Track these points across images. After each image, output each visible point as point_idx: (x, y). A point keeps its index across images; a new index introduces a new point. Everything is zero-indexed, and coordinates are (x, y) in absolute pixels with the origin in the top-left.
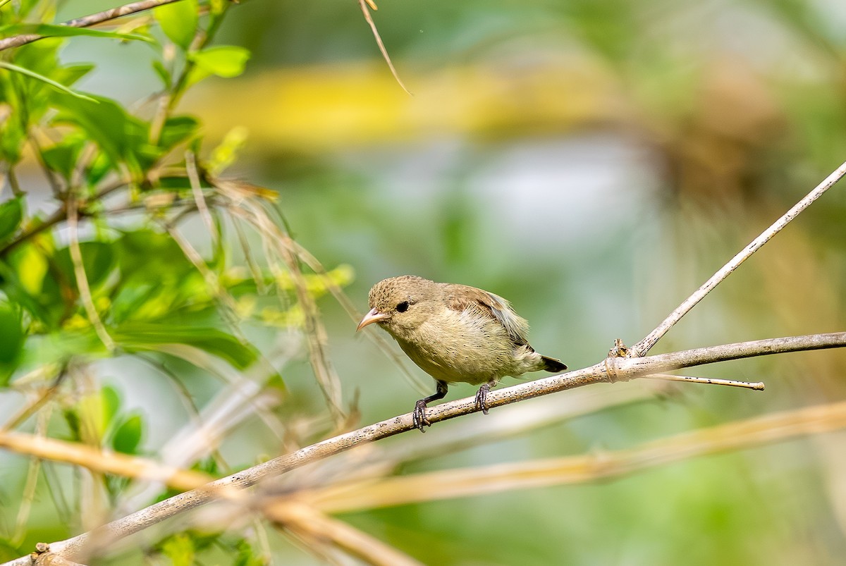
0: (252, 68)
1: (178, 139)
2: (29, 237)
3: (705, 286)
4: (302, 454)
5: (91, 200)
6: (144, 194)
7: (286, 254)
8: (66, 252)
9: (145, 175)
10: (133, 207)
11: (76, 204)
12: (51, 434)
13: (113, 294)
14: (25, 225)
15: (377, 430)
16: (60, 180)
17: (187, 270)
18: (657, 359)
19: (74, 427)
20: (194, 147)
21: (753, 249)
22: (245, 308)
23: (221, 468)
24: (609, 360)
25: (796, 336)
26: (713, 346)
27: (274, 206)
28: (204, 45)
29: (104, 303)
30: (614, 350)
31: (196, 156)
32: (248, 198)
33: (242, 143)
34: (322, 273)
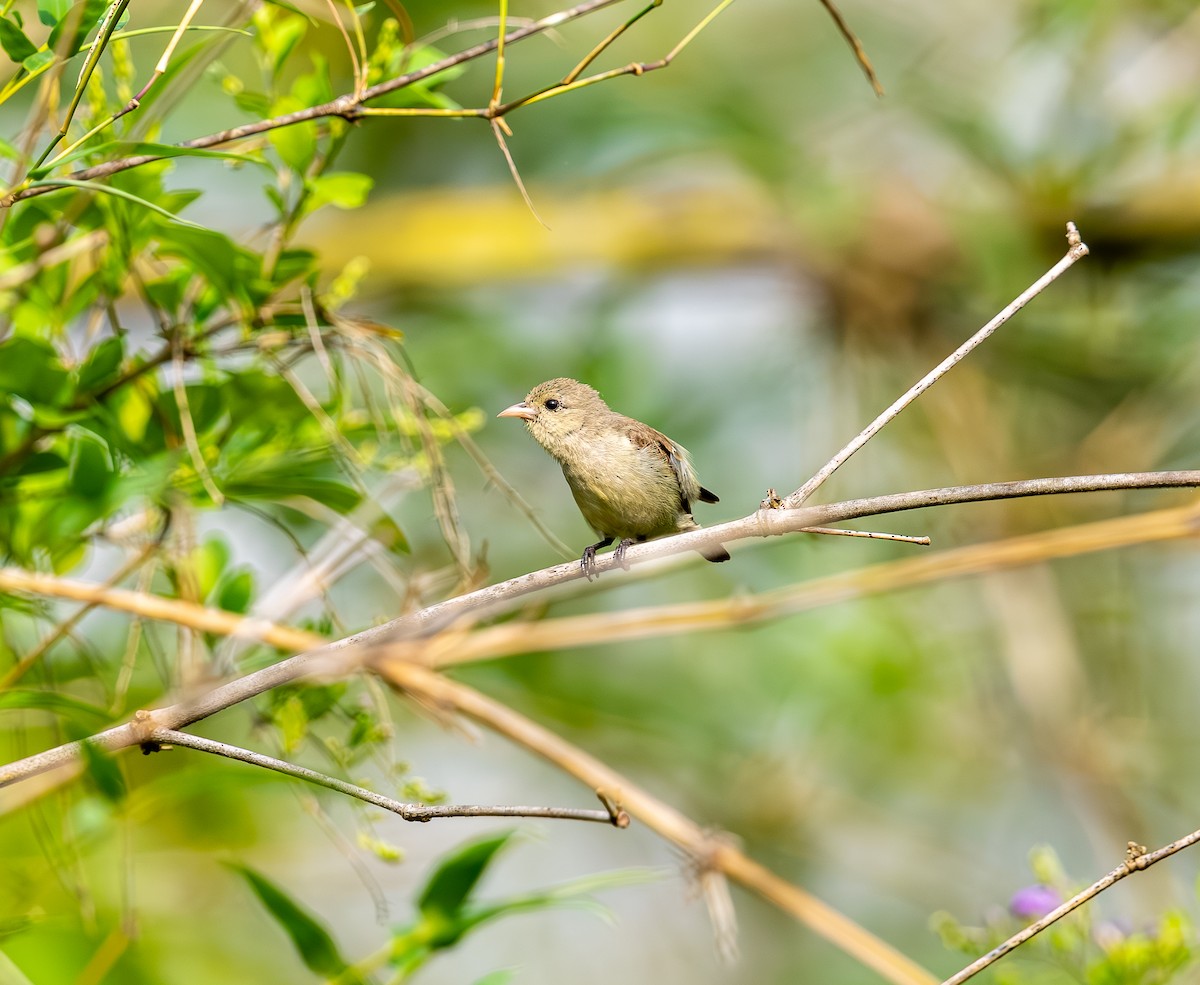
0: (371, 196)
1: (293, 274)
2: (132, 378)
3: (866, 431)
4: (426, 614)
5: (198, 339)
6: (256, 333)
7: (410, 400)
9: (257, 313)
10: (243, 346)
11: (182, 343)
12: (154, 591)
13: (222, 441)
14: (126, 366)
15: (509, 588)
16: (166, 317)
17: (302, 414)
18: (813, 509)
19: (174, 583)
20: (311, 282)
21: (918, 391)
22: (365, 456)
23: (336, 628)
24: (761, 511)
25: (966, 484)
26: (874, 497)
27: (399, 347)
28: (320, 174)
29: (211, 451)
30: (767, 501)
31: (312, 293)
32: (369, 339)
33: (363, 275)
34: (449, 419)
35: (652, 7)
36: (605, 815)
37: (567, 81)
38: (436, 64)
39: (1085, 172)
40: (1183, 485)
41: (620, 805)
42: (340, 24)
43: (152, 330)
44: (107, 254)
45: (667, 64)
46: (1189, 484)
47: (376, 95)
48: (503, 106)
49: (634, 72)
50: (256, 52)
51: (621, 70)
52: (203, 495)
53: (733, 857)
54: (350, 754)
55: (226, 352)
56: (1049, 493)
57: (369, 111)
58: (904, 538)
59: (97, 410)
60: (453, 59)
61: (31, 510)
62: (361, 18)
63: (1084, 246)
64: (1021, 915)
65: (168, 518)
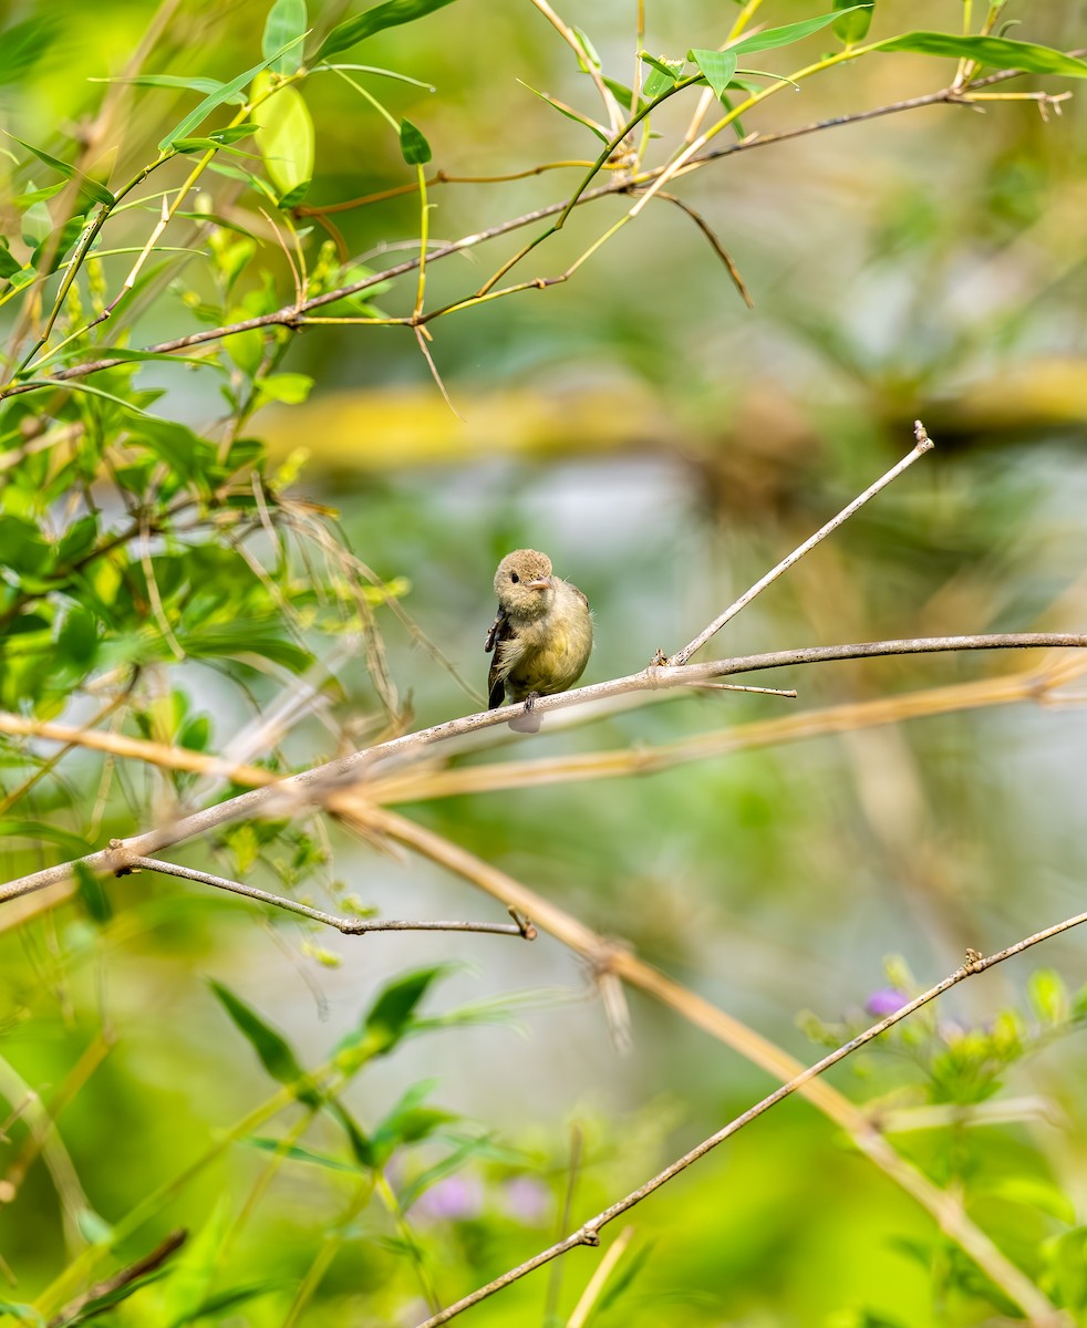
0: (312, 393)
1: (244, 461)
2: (104, 551)
3: (741, 599)
4: (361, 756)
5: (162, 517)
6: (212, 512)
7: (345, 568)
8: (138, 565)
9: (213, 494)
10: (202, 523)
11: (148, 521)
12: (124, 732)
13: (183, 605)
14: (100, 540)
15: (432, 734)
16: (134, 499)
17: (252, 582)
18: (696, 668)
19: (145, 727)
20: (260, 468)
21: (786, 565)
22: (307, 618)
23: (283, 767)
24: (650, 668)
25: (827, 646)
26: (749, 655)
27: (336, 523)
28: (268, 374)
29: (174, 614)
30: (656, 659)
31: (261, 476)
32: (310, 516)
33: (304, 463)
34: (379, 585)
35: (553, 230)
36: (515, 928)
37: (479, 294)
38: (367, 279)
39: (926, 375)
40: (1016, 646)
41: (529, 920)
42: (283, 245)
43: (122, 509)
44: (82, 443)
45: (566, 279)
46: (1021, 646)
47: (315, 306)
48: (424, 316)
49: (538, 286)
50: (212, 270)
51: (526, 285)
52: (168, 652)
53: (627, 963)
54: (294, 874)
55: (186, 529)
57: (308, 320)
58: (774, 691)
59: (74, 578)
60: (381, 276)
61: (18, 665)
62: (301, 241)
63: (930, 442)
64: (875, 1012)
65: (137, 671)
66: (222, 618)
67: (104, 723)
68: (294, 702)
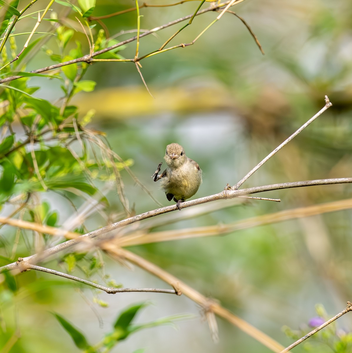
0: (96, 88)
1: (70, 114)
2: (16, 149)
3: (259, 164)
4: (114, 225)
5: (39, 136)
6: (58, 134)
7: (109, 155)
8: (30, 154)
9: (58, 127)
10: (54, 138)
11: (33, 137)
12: (25, 219)
13: (47, 169)
14: (15, 145)
15: (141, 217)
16: (28, 128)
17: (74, 161)
18: (241, 191)
19: (32, 216)
20: (76, 117)
21: (276, 151)
22: (94, 175)
24: (224, 191)
25: (292, 182)
26: (262, 186)
27: (105, 138)
28: (79, 80)
29: (43, 173)
30: (227, 187)
31: (76, 120)
32: (95, 135)
33: (93, 115)
34: (122, 162)
35: (188, 25)
36: (173, 291)
37: (160, 50)
38: (117, 44)
42: (86, 34)
43: (24, 133)
45: (193, 44)
47: (97, 55)
48: (139, 58)
49: (182, 46)
50: (57, 41)
51: (178, 46)
52: (41, 187)
53: (217, 308)
56: (320, 184)
57: (95, 60)
58: (272, 199)
60: (122, 43)
62: (91, 29)
63: (331, 103)
64: (312, 326)
65: (29, 195)
66: (62, 174)
67: (16, 215)
68: (90, 206)
